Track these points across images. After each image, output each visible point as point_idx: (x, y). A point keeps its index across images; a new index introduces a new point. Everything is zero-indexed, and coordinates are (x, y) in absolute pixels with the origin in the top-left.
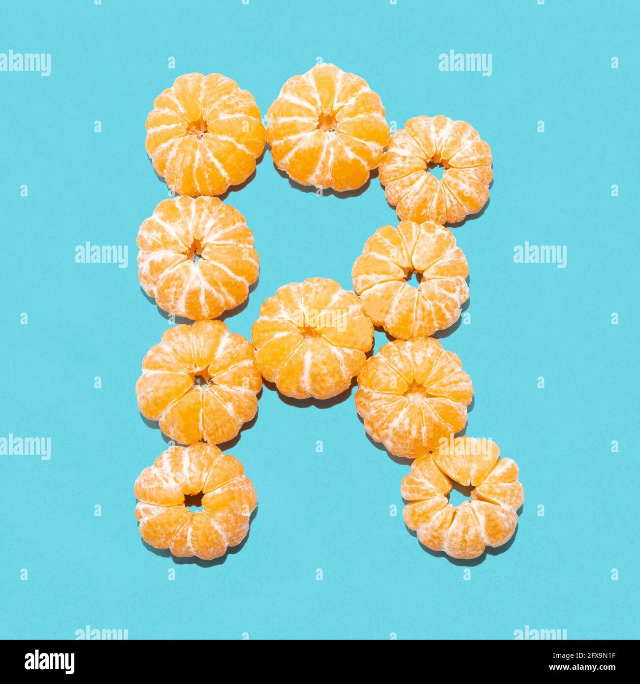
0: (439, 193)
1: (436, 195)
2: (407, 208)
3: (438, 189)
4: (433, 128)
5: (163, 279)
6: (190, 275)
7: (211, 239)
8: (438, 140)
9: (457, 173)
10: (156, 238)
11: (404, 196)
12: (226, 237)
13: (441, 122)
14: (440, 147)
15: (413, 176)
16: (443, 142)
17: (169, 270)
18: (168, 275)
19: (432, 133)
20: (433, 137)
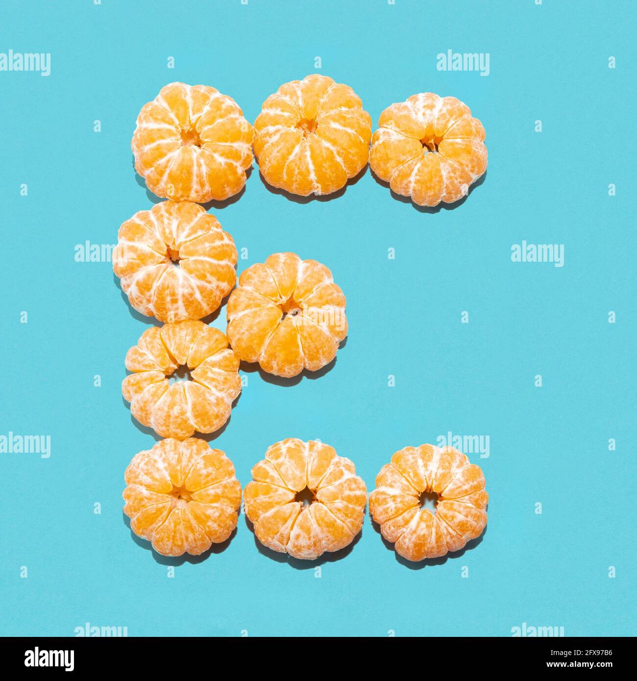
0: (436, 528)
1: (434, 530)
2: (406, 547)
3: (435, 524)
4: (420, 462)
5: (155, 293)
6: (177, 279)
7: (181, 238)
8: (427, 473)
9: (452, 504)
10: (132, 259)
11: (401, 535)
13: (427, 455)
14: (431, 481)
15: (406, 515)
16: (433, 476)
17: (157, 282)
18: (158, 288)
19: (420, 467)
20: (422, 471)
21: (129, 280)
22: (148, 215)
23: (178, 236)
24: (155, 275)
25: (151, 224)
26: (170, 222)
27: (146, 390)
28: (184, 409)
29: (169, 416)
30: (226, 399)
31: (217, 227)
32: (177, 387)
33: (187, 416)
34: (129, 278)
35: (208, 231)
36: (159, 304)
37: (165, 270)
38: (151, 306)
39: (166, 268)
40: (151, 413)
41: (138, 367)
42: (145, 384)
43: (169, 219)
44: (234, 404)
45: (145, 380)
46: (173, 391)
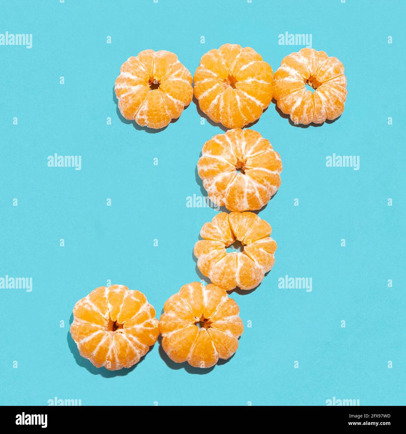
21: (210, 181)
22: (225, 137)
23: (245, 154)
24: (229, 179)
25: (227, 144)
26: (241, 144)
27: (211, 253)
28: (234, 271)
29: (223, 274)
30: (262, 271)
31: (271, 148)
32: (233, 255)
33: (235, 276)
34: (210, 180)
35: (265, 150)
36: (231, 198)
37: (235, 176)
38: (224, 200)
40: (211, 269)
41: (209, 236)
42: (212, 249)
44: (266, 274)
45: (212, 246)
46: (230, 257)
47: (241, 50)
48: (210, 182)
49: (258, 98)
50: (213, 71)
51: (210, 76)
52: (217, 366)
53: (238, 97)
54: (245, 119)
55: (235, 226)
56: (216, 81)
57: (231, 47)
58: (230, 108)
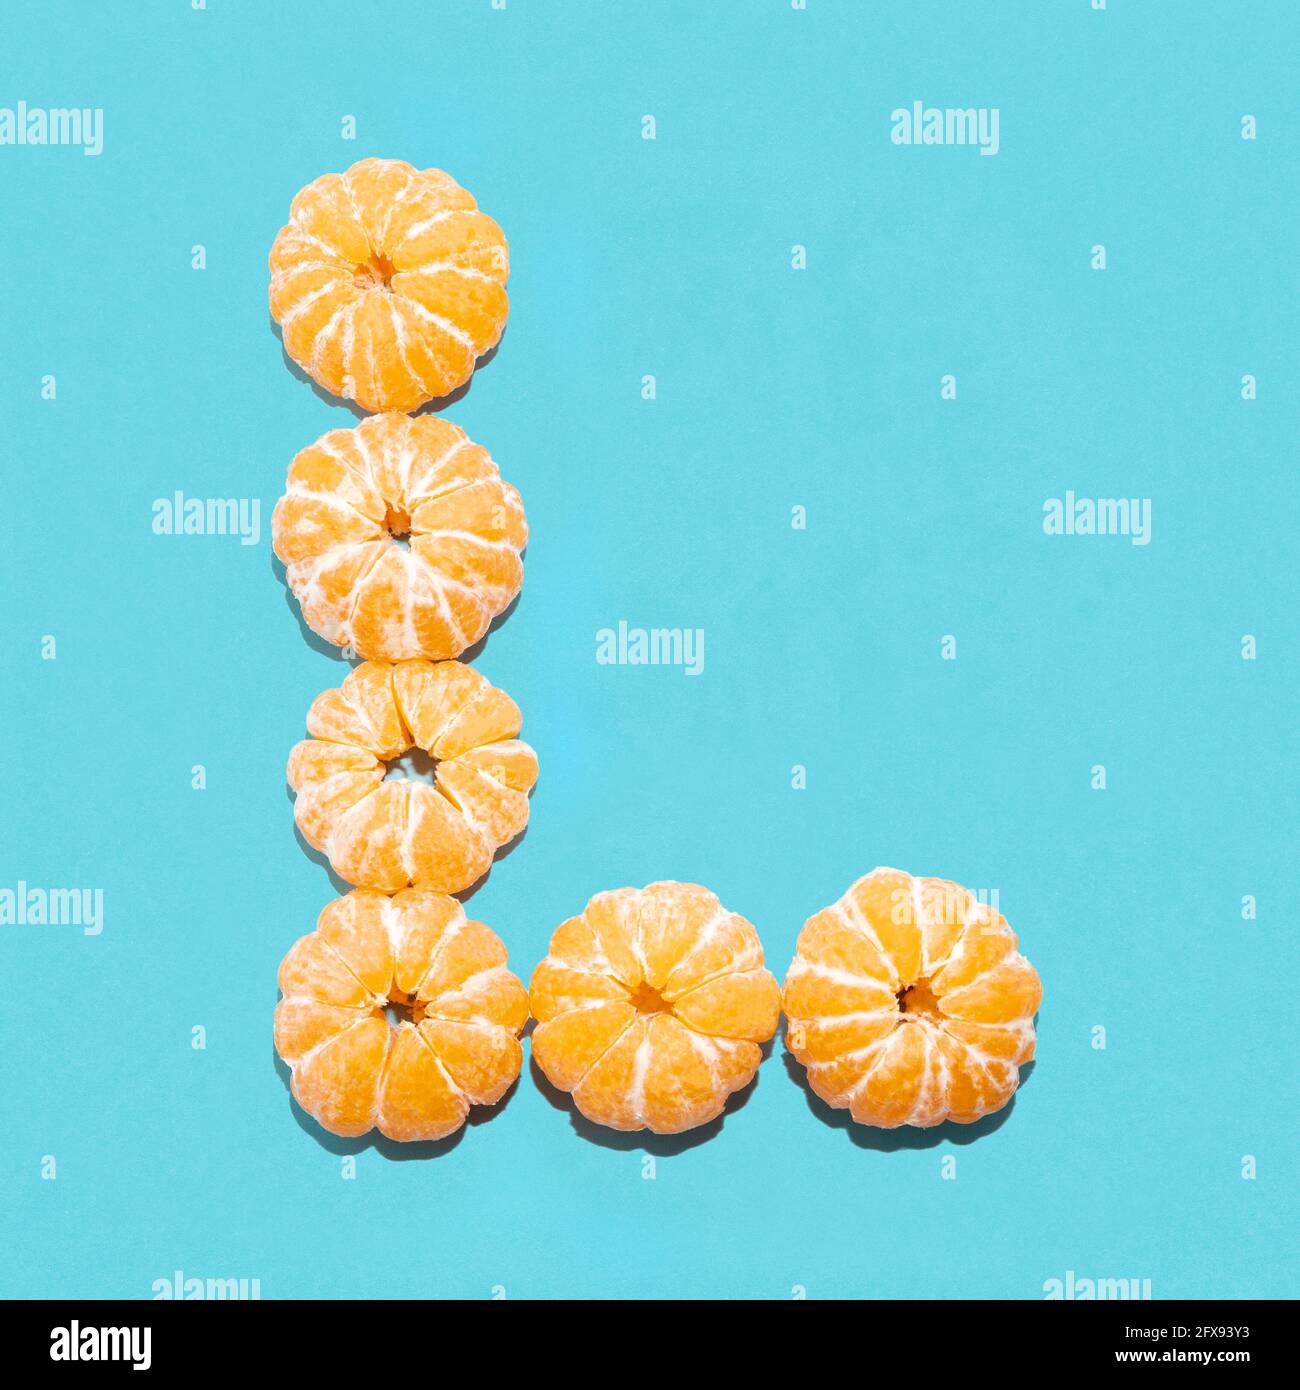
5: (356, 601)
6: (405, 575)
7: (418, 491)
12: (445, 476)
17: (363, 579)
18: (363, 589)
21: (304, 571)
22: (351, 438)
23: (410, 487)
24: (359, 564)
25: (355, 457)
26: (396, 457)
28: (397, 837)
29: (363, 844)
30: (485, 839)
31: (491, 473)
32: (395, 790)
33: (399, 852)
34: (305, 566)
35: (472, 479)
36: (365, 622)
37: (379, 556)
38: (347, 627)
39: (383, 551)
40: (332, 827)
41: (333, 733)
42: (334, 768)
43: (394, 450)
44: (501, 853)
45: (337, 761)
46: (385, 794)
47: (411, 178)
48: (304, 573)
49: (458, 322)
50: (323, 241)
51: (316, 255)
52: (470, 1128)
53: (397, 320)
54: (421, 386)
55: (410, 704)
56: (333, 269)
57: (382, 167)
58: (374, 352)
